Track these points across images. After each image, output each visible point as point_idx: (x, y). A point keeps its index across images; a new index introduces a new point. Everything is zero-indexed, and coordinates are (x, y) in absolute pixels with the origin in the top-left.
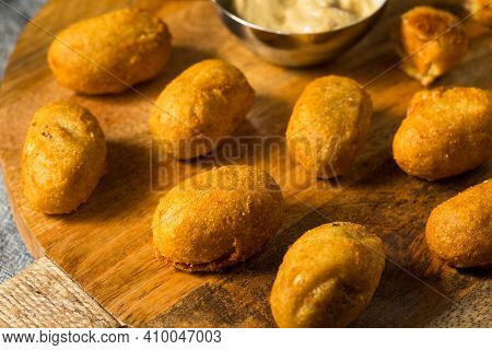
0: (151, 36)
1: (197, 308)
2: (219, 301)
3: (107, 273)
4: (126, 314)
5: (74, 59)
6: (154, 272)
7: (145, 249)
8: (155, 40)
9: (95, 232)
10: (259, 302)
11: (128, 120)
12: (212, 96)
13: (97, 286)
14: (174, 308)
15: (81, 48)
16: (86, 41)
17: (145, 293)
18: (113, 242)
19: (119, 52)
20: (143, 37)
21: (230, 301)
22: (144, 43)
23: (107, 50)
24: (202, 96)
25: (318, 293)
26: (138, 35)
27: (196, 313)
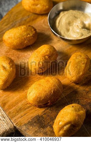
0: (31, 35)
1: (35, 122)
2: (41, 121)
3: (12, 109)
4: (16, 123)
5: (10, 41)
6: (25, 109)
7: (23, 102)
8: (32, 36)
9: (11, 95)
10: (52, 122)
11: (24, 58)
12: (45, 58)
13: (10, 113)
14: (29, 122)
15: (11, 38)
16: (13, 36)
17: (22, 116)
18: (15, 99)
19: (22, 40)
20: (29, 35)
21: (44, 121)
22: (29, 37)
23: (19, 39)
24: (43, 59)
25: (65, 128)
26: (27, 35)
27: (35, 124)
